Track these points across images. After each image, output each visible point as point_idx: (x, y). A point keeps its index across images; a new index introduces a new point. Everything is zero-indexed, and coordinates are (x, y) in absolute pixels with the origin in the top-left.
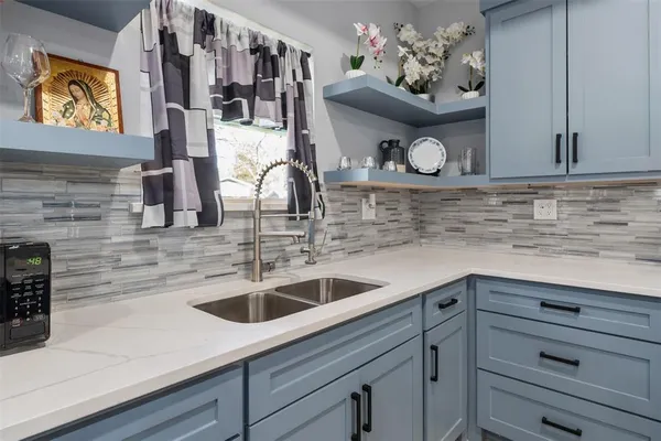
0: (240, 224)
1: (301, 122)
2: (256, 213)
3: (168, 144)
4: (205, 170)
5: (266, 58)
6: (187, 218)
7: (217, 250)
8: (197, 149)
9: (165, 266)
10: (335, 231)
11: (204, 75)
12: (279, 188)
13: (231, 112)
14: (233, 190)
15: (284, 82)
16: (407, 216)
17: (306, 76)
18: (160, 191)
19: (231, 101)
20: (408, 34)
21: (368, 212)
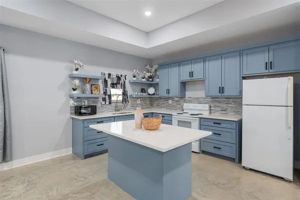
0: (115, 104)
1: (124, 87)
2: (117, 102)
3: (105, 93)
4: (110, 96)
5: (119, 78)
6: (107, 103)
7: (111, 108)
8: (109, 93)
9: (104, 109)
10: (131, 105)
11: (109, 82)
12: (120, 98)
13: (113, 87)
14: (114, 99)
15: (122, 81)
16: (148, 103)
17: (126, 79)
18: (104, 99)
19: (114, 85)
20: (148, 67)
21: (139, 102)
